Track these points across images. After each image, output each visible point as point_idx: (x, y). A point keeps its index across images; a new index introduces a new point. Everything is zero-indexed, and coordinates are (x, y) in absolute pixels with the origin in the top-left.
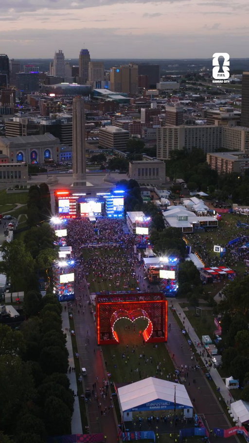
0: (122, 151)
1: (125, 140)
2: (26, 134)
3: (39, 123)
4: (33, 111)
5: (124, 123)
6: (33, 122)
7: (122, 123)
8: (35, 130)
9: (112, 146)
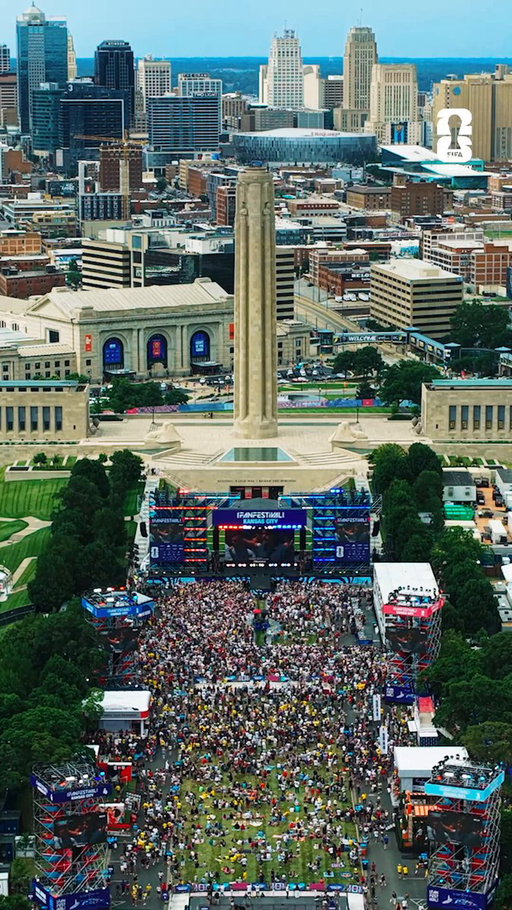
0: (436, 340)
1: (449, 303)
2: (142, 281)
3: (184, 247)
4: (192, 209)
5: (459, 250)
6: (163, 244)
7: (451, 249)
8: (169, 269)
9: (408, 321)
